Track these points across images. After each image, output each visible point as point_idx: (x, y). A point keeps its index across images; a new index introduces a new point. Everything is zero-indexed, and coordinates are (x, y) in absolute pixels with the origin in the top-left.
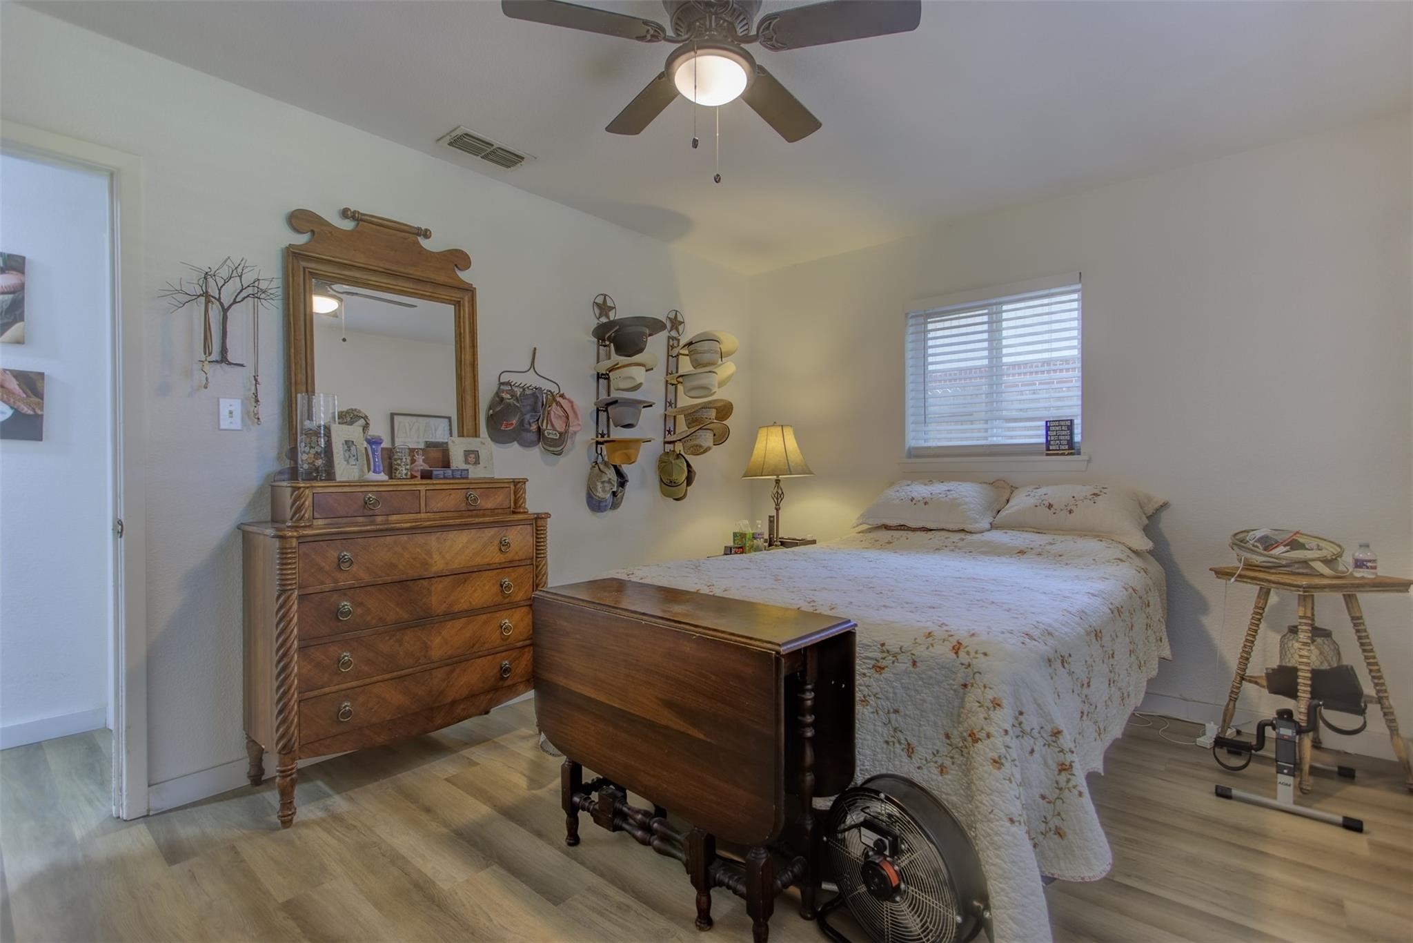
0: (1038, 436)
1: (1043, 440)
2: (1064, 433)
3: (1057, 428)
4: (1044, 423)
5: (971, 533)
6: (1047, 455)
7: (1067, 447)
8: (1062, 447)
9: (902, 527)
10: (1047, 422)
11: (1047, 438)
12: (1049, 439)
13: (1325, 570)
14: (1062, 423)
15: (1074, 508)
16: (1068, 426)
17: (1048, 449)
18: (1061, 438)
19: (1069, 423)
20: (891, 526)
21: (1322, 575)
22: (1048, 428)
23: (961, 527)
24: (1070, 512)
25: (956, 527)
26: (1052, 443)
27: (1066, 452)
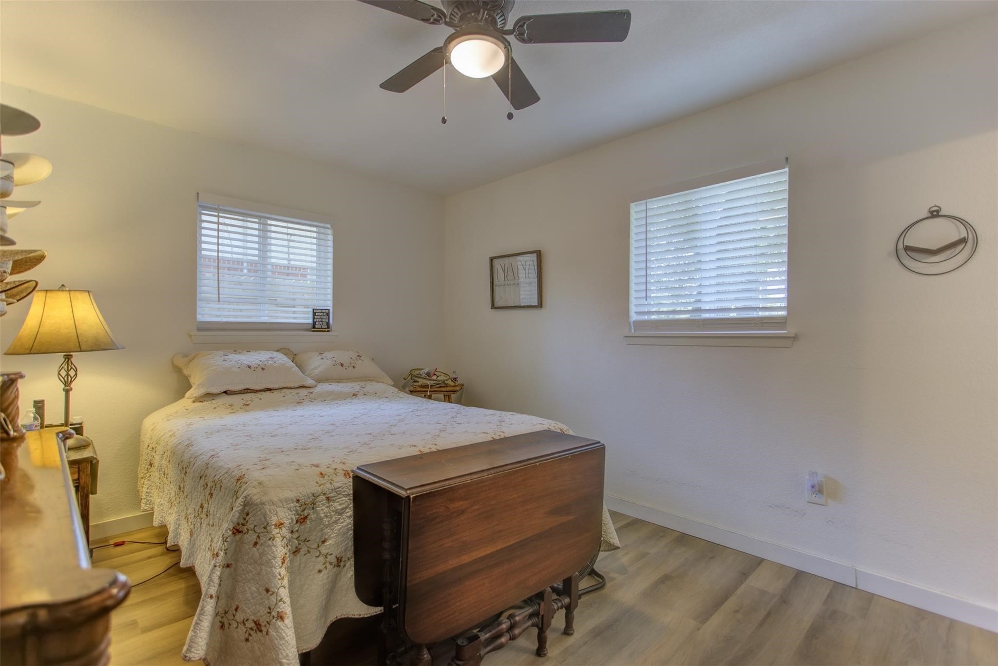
0: (308, 318)
1: (310, 321)
2: (324, 317)
3: (321, 314)
4: (311, 310)
5: (310, 387)
6: (314, 331)
7: (326, 327)
8: (323, 327)
9: (247, 391)
10: (314, 309)
11: (314, 320)
12: (315, 321)
13: (452, 384)
14: (324, 311)
15: (355, 365)
16: (327, 313)
17: (314, 327)
18: (323, 320)
19: (327, 311)
20: (235, 391)
21: (451, 386)
22: (314, 314)
23: (301, 384)
24: (354, 367)
25: (296, 385)
26: (317, 323)
27: (326, 330)
